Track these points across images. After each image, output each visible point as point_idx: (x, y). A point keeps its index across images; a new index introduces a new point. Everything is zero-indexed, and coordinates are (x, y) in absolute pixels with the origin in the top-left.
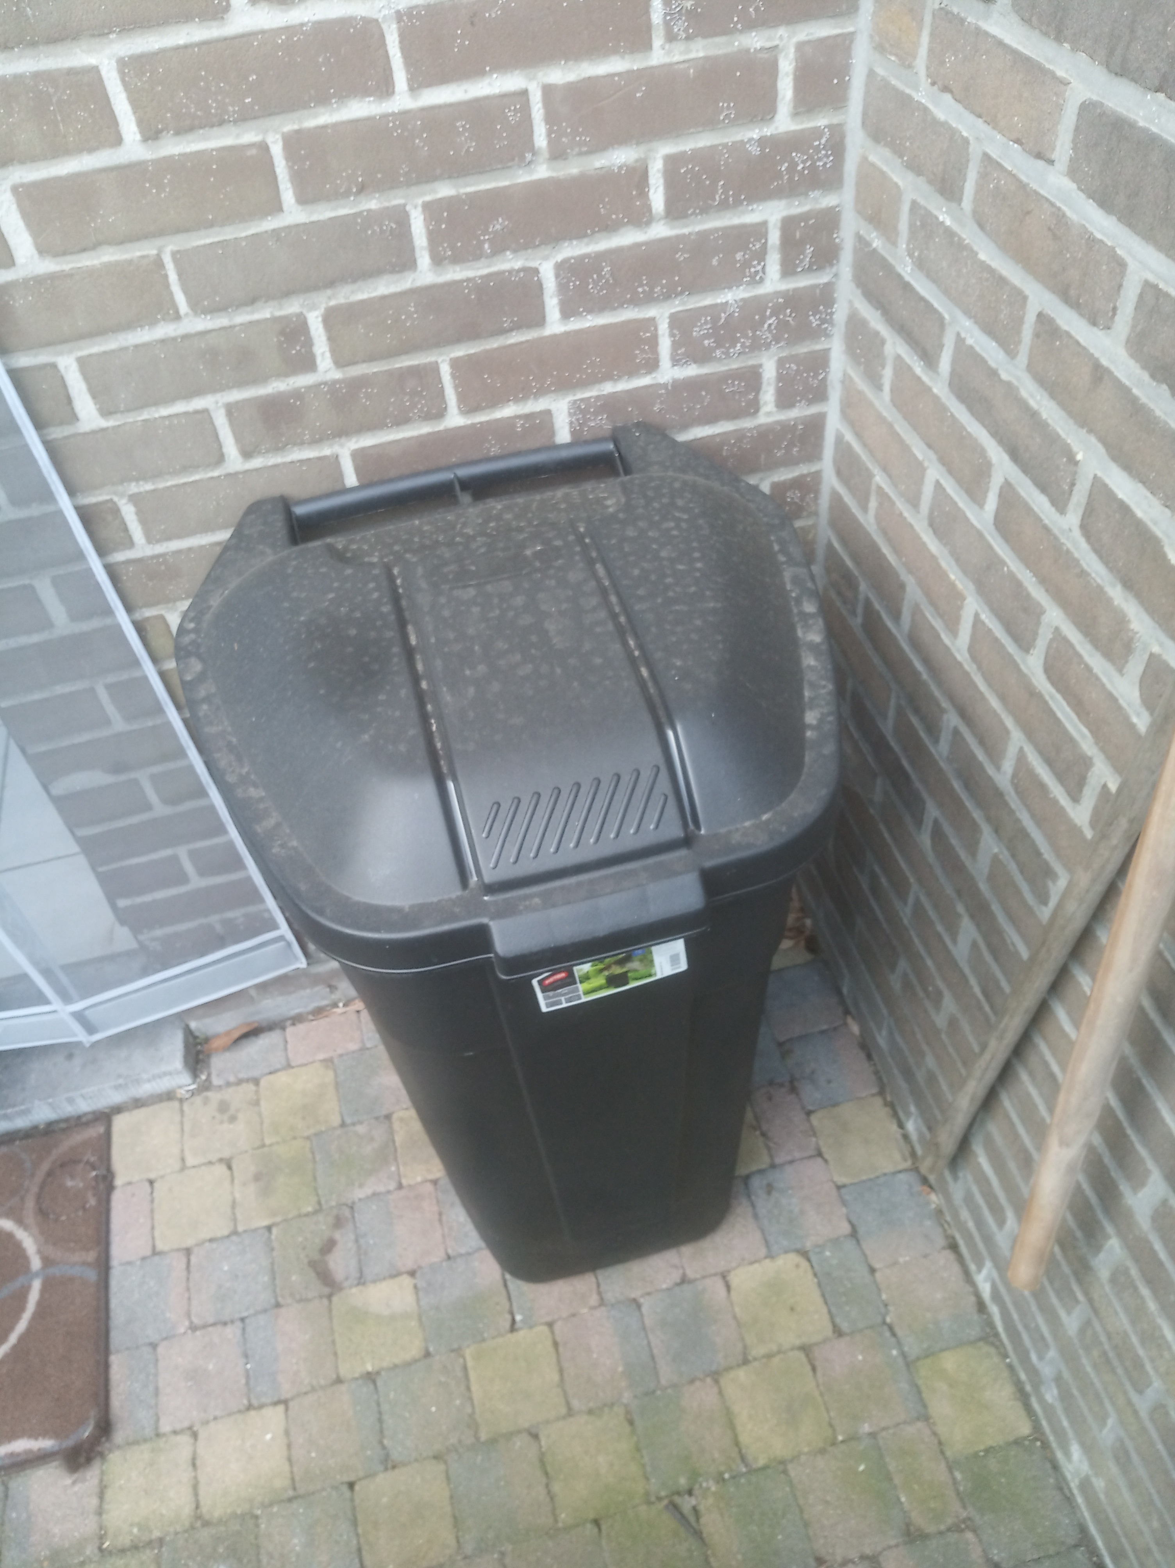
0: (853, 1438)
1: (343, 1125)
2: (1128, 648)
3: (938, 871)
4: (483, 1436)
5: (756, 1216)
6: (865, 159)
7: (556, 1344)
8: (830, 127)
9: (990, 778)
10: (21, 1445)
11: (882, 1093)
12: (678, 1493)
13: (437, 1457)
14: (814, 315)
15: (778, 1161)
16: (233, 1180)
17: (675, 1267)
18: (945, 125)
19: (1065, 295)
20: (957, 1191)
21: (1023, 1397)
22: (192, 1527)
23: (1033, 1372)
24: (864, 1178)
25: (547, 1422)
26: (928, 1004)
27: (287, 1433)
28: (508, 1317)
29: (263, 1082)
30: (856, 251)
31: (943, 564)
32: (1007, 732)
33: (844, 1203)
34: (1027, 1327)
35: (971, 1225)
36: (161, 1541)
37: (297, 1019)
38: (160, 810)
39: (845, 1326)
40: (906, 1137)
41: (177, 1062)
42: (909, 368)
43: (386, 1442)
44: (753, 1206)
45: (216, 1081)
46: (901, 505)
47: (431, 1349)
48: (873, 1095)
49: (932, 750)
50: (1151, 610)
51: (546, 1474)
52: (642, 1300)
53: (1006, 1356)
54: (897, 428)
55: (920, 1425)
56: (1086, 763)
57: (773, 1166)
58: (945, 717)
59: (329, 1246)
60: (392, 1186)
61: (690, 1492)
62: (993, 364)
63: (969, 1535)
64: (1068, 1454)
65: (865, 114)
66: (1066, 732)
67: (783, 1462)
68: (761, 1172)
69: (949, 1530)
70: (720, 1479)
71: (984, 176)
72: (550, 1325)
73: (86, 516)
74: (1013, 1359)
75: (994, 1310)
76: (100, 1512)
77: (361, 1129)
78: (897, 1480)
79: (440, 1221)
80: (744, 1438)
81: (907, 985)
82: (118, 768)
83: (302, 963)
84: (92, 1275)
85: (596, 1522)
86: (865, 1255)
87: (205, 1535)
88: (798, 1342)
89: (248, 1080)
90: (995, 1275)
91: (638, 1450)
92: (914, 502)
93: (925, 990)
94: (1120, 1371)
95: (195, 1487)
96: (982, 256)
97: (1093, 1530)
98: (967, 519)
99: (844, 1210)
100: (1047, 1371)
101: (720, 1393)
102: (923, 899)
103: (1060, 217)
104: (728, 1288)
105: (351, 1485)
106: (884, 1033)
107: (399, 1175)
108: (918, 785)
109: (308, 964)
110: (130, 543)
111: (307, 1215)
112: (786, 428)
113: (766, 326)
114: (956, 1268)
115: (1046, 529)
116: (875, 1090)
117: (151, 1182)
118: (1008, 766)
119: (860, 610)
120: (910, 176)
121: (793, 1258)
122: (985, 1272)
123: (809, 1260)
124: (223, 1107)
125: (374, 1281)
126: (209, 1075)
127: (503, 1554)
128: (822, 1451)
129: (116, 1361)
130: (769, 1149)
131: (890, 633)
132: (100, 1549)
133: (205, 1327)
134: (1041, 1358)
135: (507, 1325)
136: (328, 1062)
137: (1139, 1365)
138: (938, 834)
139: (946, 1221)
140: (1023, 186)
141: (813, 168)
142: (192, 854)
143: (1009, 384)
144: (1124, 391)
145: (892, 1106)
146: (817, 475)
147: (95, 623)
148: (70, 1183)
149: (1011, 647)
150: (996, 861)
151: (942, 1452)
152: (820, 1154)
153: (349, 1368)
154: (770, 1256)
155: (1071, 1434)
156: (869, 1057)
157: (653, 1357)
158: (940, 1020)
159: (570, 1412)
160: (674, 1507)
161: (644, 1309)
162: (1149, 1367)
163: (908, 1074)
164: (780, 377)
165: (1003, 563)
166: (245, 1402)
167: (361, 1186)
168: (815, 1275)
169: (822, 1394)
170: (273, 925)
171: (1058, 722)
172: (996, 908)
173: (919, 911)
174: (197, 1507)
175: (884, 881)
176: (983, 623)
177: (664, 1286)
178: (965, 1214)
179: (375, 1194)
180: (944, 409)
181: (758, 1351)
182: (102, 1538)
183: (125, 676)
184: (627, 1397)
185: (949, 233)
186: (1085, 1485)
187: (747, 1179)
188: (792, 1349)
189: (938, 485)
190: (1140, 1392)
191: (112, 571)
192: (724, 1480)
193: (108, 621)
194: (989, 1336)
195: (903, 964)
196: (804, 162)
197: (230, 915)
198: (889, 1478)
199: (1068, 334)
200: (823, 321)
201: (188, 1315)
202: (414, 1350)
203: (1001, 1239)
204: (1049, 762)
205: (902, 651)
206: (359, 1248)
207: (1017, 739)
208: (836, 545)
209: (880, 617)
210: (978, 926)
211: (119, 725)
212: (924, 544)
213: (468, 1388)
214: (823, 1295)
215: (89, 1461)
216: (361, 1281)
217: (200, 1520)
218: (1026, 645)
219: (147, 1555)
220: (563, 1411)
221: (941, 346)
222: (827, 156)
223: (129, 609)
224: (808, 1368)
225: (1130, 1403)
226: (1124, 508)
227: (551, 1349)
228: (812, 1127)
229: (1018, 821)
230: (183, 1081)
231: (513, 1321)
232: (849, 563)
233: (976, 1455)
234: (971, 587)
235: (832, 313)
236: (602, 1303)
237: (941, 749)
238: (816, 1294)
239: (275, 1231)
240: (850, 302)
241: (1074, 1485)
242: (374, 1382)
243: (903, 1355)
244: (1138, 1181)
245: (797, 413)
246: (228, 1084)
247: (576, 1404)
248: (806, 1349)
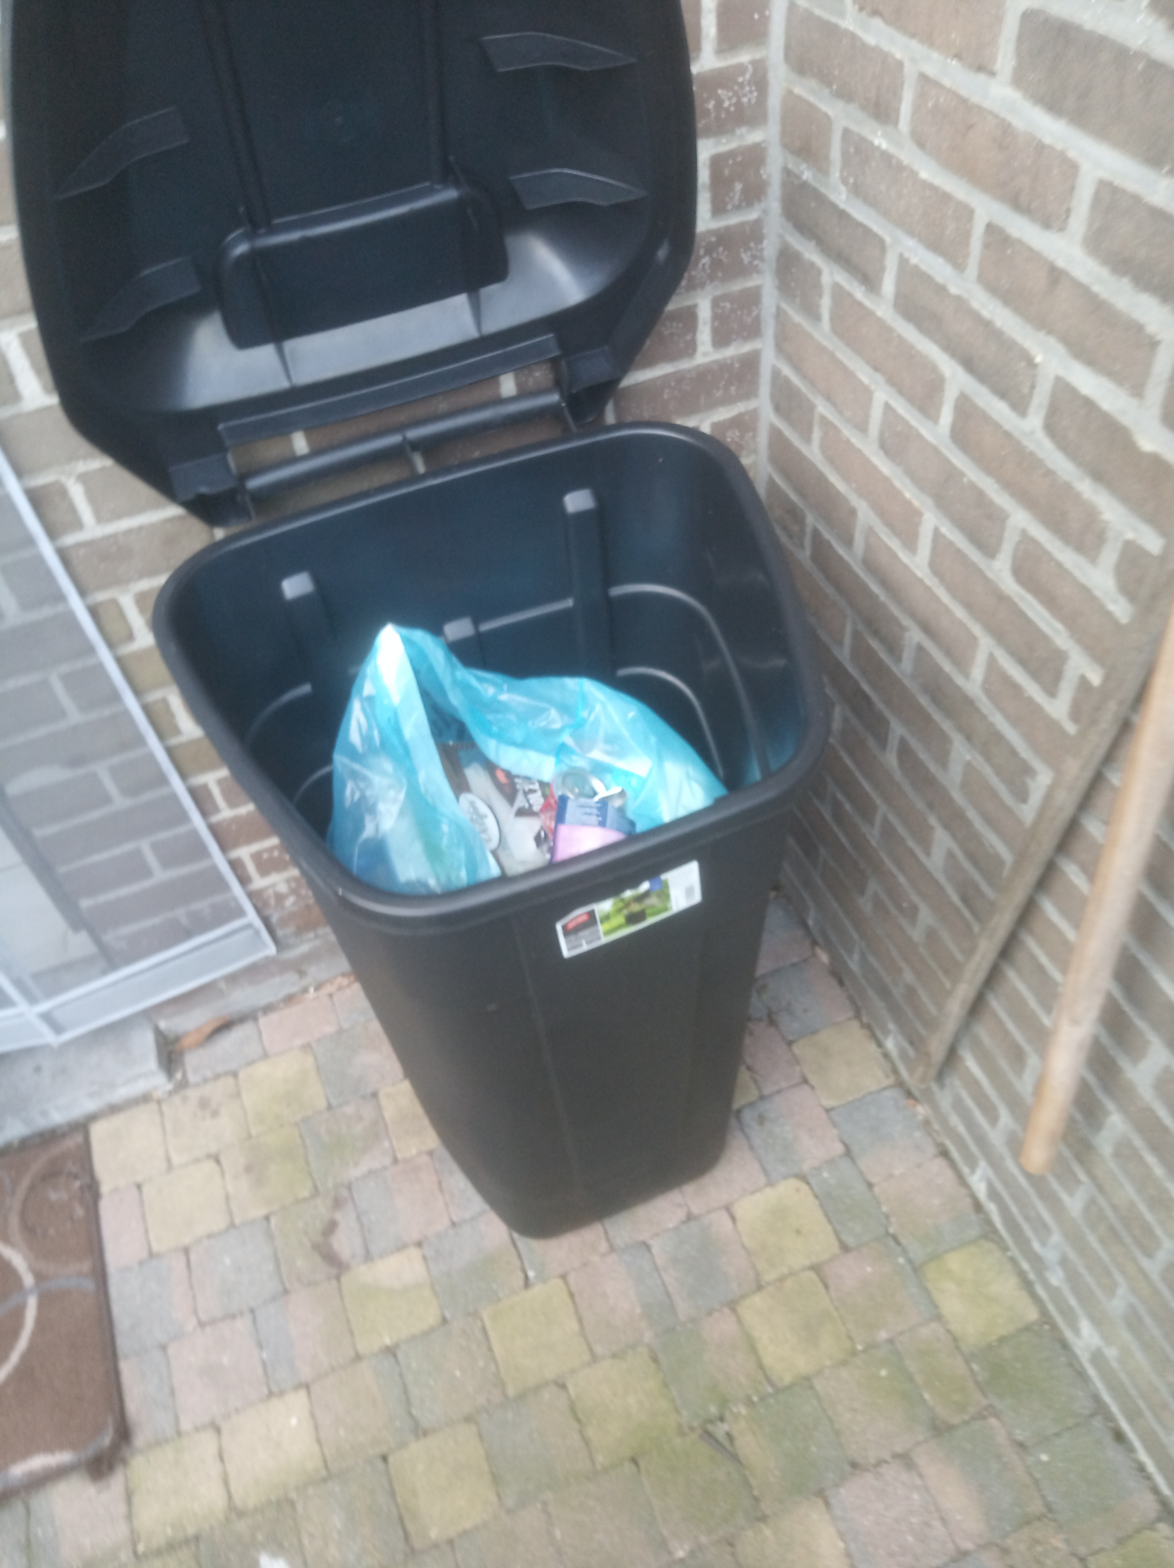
0: (871, 1346)
1: (330, 1107)
2: (1101, 538)
3: (907, 788)
4: (511, 1391)
5: (752, 1148)
6: (790, 92)
7: (571, 1295)
8: (754, 63)
9: (958, 688)
10: (38, 1462)
11: (858, 1016)
12: (711, 1421)
13: (469, 1419)
14: (745, 251)
15: (766, 1092)
16: (223, 1173)
17: (680, 1205)
18: (876, 50)
19: (1017, 204)
20: (945, 1100)
21: (1027, 1285)
22: (227, 1519)
23: (1037, 1261)
24: (851, 1098)
25: (573, 1371)
26: (903, 922)
27: (313, 1415)
28: (521, 1275)
29: (242, 1075)
30: (784, 185)
31: (897, 484)
32: (975, 639)
33: (834, 1124)
34: (1027, 1218)
35: (961, 1129)
36: (197, 1538)
37: (268, 1009)
38: (120, 802)
39: (850, 1241)
40: (886, 1055)
41: (152, 1063)
42: (850, 295)
43: (414, 1412)
44: (747, 1137)
45: (192, 1078)
46: (848, 432)
47: (448, 1315)
48: (849, 1019)
49: (894, 669)
50: (1124, 498)
51: (578, 1420)
52: (651, 1242)
53: (1005, 1249)
54: (839, 355)
55: (934, 1325)
56: (1060, 657)
57: (762, 1098)
58: (907, 635)
59: (331, 1227)
60: (388, 1161)
61: (722, 1419)
62: (940, 279)
63: (993, 1421)
64: (1077, 1331)
65: (788, 48)
66: (1038, 630)
67: (807, 1378)
68: (751, 1105)
69: (974, 1418)
70: (749, 1403)
71: (921, 97)
72: (564, 1277)
73: (36, 498)
74: (1015, 1251)
75: (992, 1208)
76: (129, 1517)
77: (349, 1110)
78: (919, 1379)
79: (441, 1190)
80: (768, 1360)
81: (878, 905)
82: (76, 761)
83: (271, 950)
84: (89, 1285)
85: (634, 1461)
86: (861, 1173)
87: (241, 1526)
88: (807, 1263)
89: (226, 1074)
90: (991, 1174)
91: (666, 1385)
92: (862, 427)
93: (900, 908)
94: (1128, 1240)
95: (226, 1482)
96: (924, 175)
97: (1107, 1398)
98: (920, 436)
99: (835, 1132)
100: (1050, 1255)
101: (739, 1321)
102: (893, 819)
103: (1006, 128)
104: (733, 1218)
105: (385, 1458)
106: (856, 956)
107: (394, 1151)
108: (880, 706)
109: (278, 951)
110: (77, 524)
111: (305, 1200)
112: (723, 367)
113: (700, 266)
114: (949, 1174)
115: (1007, 435)
116: (851, 1014)
117: (139, 1187)
118: (978, 672)
119: (808, 542)
120: (840, 105)
121: (793, 1183)
122: (979, 1172)
123: (808, 1183)
124: (204, 1103)
125: (381, 1256)
126: (184, 1075)
127: (545, 1504)
128: (844, 1363)
129: (127, 1369)
130: (756, 1082)
131: (841, 559)
132: (135, 1553)
133: (213, 1322)
134: (1043, 1244)
135: (521, 1282)
136: (307, 1048)
137: (1147, 1230)
138: (904, 751)
139: (936, 1131)
140: (964, 101)
141: (738, 104)
142: (155, 847)
143: (958, 299)
144: (1083, 290)
145: (868, 1027)
146: (754, 414)
147: (47, 611)
148: (53, 1196)
149: (974, 555)
150: (969, 767)
151: (958, 1348)
152: (805, 1081)
153: (367, 1344)
154: (771, 1184)
155: (1079, 1311)
156: (841, 983)
157: (668, 1295)
158: (917, 934)
159: (595, 1358)
160: (708, 1435)
161: (655, 1250)
162: (1159, 1231)
163: (884, 993)
164: (715, 317)
165: (962, 474)
166: (266, 1391)
167: (356, 1164)
168: (816, 1197)
169: (837, 1309)
170: (239, 912)
171: (1029, 621)
172: (972, 814)
173: (888, 831)
174: (230, 1497)
175: (848, 807)
176: (944, 537)
177: (671, 1225)
178: (955, 1120)
179: (371, 1173)
180: (890, 330)
181: (770, 1276)
182: (134, 1544)
183: (79, 664)
184: (648, 1336)
185: (887, 157)
186: (1097, 1357)
187: (739, 1111)
188: (803, 1269)
189: (888, 407)
190: (1150, 1255)
191: (64, 555)
192: (753, 1403)
193: (60, 608)
194: (989, 1233)
195: (873, 886)
196: (730, 99)
197: (196, 906)
198: (911, 1379)
199: (1019, 242)
200: (754, 257)
201: (195, 1312)
202: (431, 1317)
203: (997, 1138)
204: (1023, 662)
205: (857, 576)
206: (362, 1225)
207: (986, 645)
208: (779, 480)
209: (830, 546)
210: (954, 836)
211: (75, 716)
212: (875, 468)
213: (490, 1349)
214: (827, 1215)
215: (111, 1468)
216: (368, 1257)
217: (234, 1511)
218: (990, 551)
219: (185, 1554)
220: (587, 1357)
221: (882, 269)
222: (751, 92)
223: (83, 592)
224: (820, 1286)
225: (1141, 1270)
226: (1089, 404)
227: (567, 1300)
228: (794, 1055)
229: (991, 725)
230: (159, 1083)
231: (526, 1278)
232: (793, 497)
233: (990, 1347)
234: (929, 502)
235: (762, 250)
236: (612, 1248)
237: (905, 668)
238: (819, 1215)
239: (273, 1220)
240: (781, 236)
241: (1085, 1359)
242: (395, 1356)
243: (910, 1261)
244: (1136, 1052)
245: (731, 352)
246: (206, 1081)
247: (599, 1349)
248: (816, 1268)
